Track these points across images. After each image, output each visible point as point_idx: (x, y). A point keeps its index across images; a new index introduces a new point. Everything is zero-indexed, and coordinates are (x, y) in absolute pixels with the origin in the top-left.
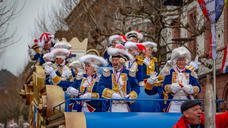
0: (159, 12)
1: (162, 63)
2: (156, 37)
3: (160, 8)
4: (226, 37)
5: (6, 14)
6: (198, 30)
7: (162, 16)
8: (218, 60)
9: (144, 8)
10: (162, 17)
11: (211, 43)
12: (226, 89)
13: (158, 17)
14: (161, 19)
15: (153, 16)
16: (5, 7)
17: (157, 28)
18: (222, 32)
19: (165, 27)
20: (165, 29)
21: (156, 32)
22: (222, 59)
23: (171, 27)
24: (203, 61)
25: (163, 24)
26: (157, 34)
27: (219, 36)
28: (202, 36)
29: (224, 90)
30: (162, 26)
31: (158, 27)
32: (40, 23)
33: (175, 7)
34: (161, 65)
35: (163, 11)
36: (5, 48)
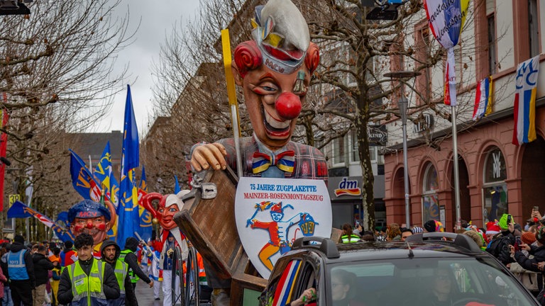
0: (362, 30)
1: (371, 114)
2: (359, 72)
3: (364, 23)
4: (479, 67)
5: (108, 41)
6: (430, 57)
7: (368, 36)
8: (463, 107)
9: (337, 24)
10: (367, 38)
11: (448, 80)
12: (482, 153)
13: (361, 38)
14: (366, 42)
15: (353, 37)
16: (108, 29)
17: (360, 57)
18: (471, 59)
19: (374, 55)
20: (374, 58)
21: (359, 62)
22: (473, 104)
23: (383, 55)
24: (438, 109)
25: (370, 50)
26: (362, 66)
27: (466, 66)
28: (437, 68)
29: (478, 156)
30: (368, 53)
31: (363, 54)
32: (170, 54)
33: (388, 22)
34: (370, 117)
35: (368, 28)
36: (113, 96)
